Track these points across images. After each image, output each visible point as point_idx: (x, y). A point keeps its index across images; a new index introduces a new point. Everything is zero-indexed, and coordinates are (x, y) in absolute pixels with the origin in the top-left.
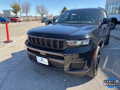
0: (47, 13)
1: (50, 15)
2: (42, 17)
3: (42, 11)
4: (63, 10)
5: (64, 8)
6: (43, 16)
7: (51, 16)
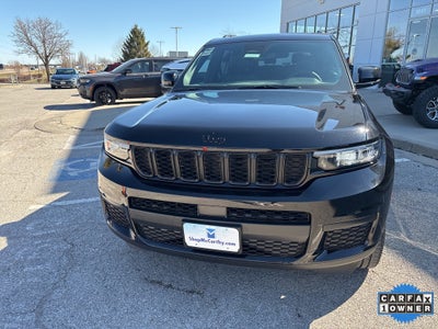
0: (63, 51)
1: (77, 60)
2: (46, 65)
3: (44, 42)
4: (132, 40)
5: (134, 32)
6: (52, 62)
7: (78, 64)
